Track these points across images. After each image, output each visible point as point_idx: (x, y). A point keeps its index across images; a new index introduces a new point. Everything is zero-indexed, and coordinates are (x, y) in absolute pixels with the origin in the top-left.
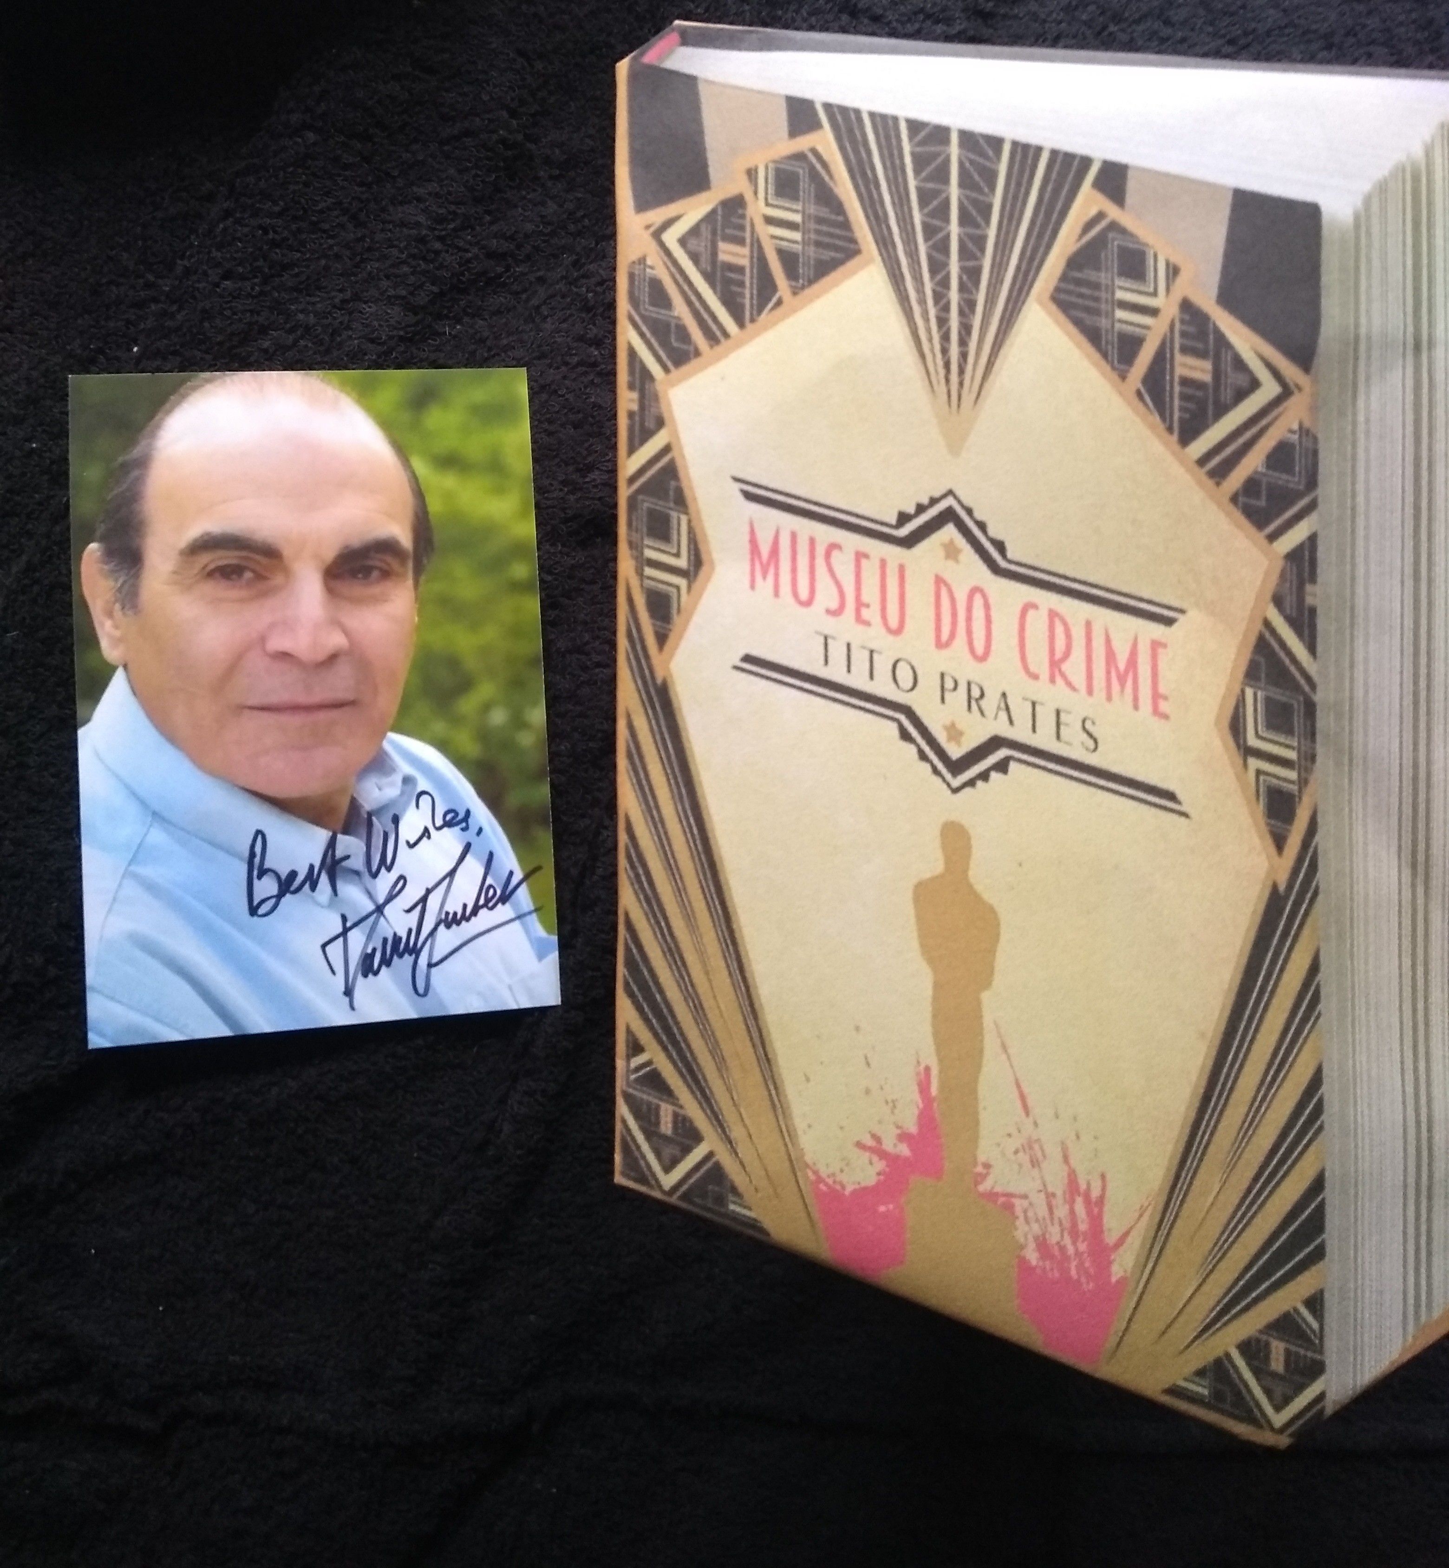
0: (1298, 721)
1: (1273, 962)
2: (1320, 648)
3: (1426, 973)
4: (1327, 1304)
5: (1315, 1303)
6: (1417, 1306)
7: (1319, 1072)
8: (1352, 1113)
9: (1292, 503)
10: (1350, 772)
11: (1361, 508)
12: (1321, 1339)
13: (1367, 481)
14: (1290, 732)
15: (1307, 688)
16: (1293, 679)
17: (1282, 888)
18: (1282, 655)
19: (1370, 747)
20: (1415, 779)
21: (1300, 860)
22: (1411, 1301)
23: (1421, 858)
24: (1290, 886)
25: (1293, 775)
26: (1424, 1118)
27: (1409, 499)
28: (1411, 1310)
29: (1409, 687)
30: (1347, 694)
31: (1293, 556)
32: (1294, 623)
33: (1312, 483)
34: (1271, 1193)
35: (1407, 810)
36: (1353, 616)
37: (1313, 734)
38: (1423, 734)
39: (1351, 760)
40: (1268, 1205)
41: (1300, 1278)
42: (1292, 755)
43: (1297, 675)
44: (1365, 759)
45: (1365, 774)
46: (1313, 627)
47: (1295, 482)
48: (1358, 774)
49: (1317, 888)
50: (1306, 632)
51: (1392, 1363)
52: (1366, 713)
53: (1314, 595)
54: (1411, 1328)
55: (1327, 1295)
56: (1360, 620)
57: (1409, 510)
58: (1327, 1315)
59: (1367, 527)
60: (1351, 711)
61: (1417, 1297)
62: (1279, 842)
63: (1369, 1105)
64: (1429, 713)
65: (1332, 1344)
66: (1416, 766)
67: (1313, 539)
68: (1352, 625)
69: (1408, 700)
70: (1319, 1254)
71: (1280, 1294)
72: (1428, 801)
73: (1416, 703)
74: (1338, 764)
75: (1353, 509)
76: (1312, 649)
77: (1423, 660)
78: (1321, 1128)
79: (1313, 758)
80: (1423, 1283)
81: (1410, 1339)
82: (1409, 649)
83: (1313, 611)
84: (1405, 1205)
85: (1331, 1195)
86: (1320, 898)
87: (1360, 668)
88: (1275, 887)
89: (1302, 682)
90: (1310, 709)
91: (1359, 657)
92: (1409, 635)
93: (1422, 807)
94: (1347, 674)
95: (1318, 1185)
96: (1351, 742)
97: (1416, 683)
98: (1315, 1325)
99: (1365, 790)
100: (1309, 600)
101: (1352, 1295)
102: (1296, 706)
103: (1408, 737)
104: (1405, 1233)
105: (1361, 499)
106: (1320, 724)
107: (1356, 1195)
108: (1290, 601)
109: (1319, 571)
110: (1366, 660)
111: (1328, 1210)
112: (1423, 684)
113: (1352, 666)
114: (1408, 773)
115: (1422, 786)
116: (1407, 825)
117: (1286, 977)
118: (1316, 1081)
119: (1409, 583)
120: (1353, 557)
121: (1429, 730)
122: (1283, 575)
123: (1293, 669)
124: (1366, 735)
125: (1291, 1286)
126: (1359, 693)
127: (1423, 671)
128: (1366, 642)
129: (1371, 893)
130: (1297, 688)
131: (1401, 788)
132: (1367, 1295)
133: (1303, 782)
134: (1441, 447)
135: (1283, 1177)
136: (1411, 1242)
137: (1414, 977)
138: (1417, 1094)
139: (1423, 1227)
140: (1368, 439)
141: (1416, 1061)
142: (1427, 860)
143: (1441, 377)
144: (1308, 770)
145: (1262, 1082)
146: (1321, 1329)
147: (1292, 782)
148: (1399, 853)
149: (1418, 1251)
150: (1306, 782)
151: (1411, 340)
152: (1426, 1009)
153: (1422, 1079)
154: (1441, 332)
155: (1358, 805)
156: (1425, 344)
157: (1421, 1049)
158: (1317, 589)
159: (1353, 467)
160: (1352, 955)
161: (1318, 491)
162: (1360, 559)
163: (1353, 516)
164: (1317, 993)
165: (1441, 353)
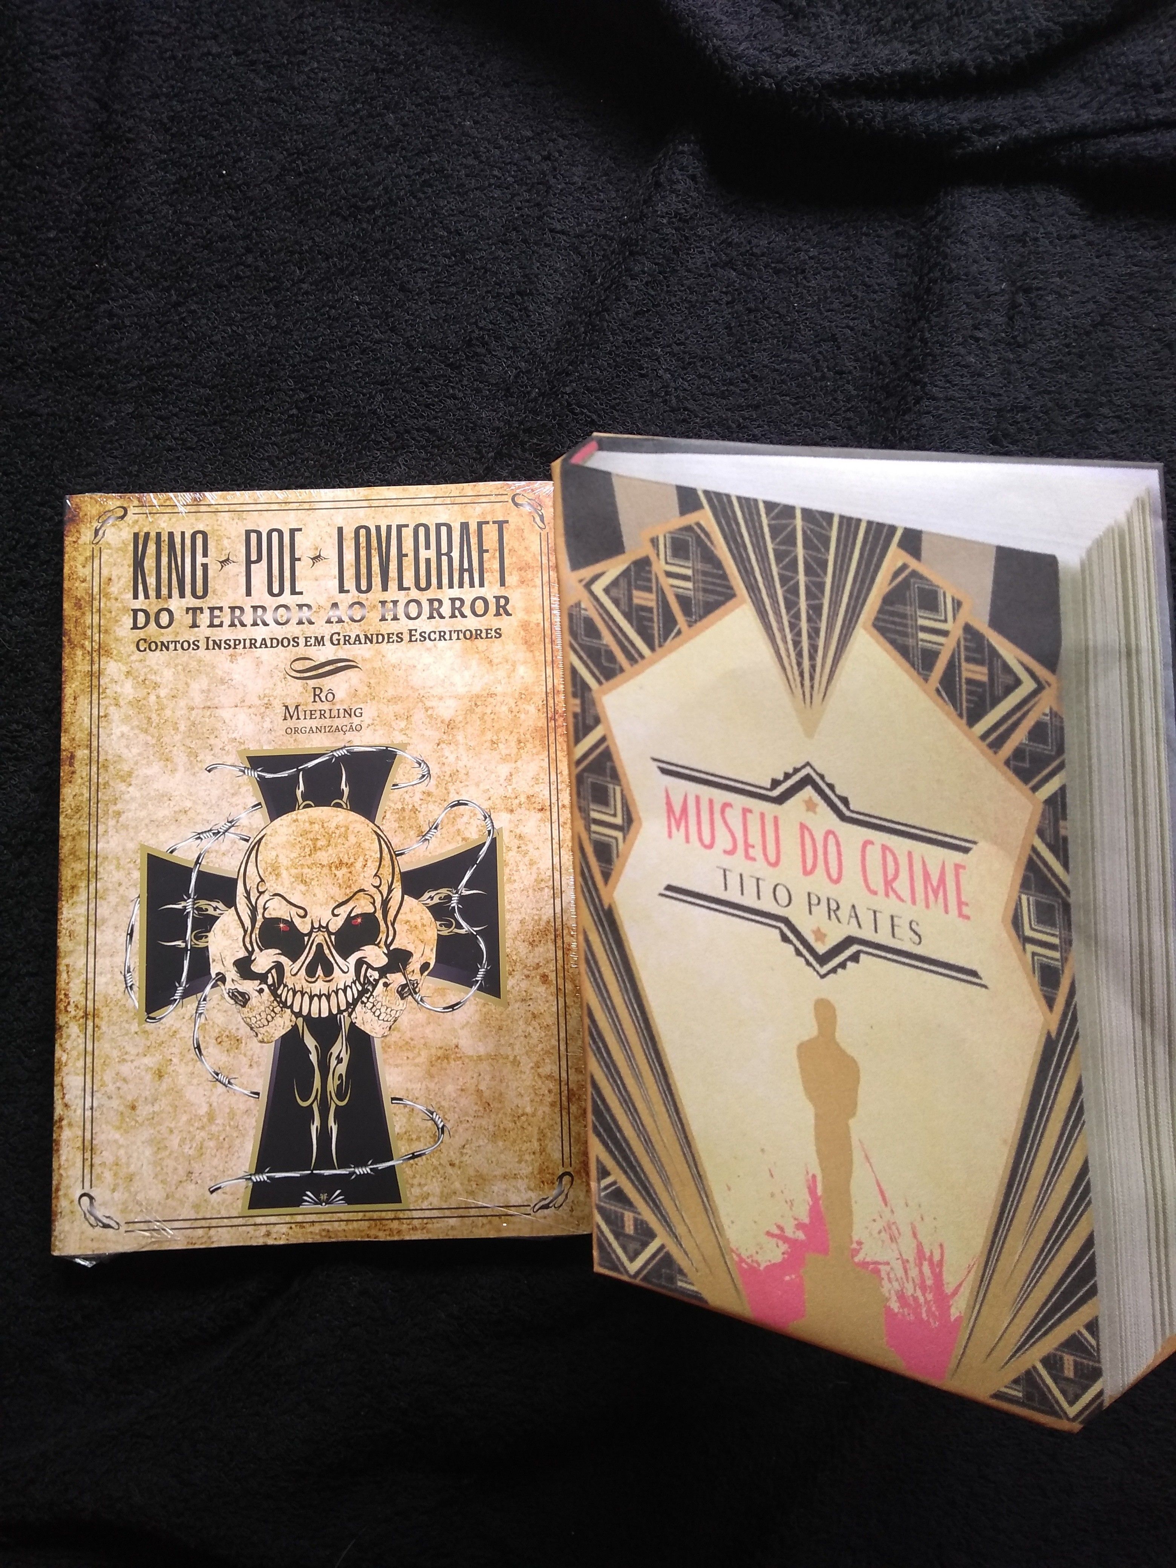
0: (1058, 917)
1: (1051, 1087)
2: (1071, 865)
3: (1155, 1089)
4: (1101, 1327)
5: (1093, 1327)
6: (1163, 1324)
7: (1086, 1162)
8: (1110, 1190)
9: (1048, 765)
10: (1096, 951)
11: (1095, 768)
12: (1098, 1350)
13: (1098, 747)
14: (1053, 925)
15: (1064, 894)
16: (1054, 887)
17: (1054, 1035)
18: (1045, 870)
19: (1109, 933)
20: (1141, 954)
21: (1065, 1014)
22: (1158, 1321)
23: (1147, 1009)
24: (1059, 1033)
25: (1057, 955)
26: (1159, 1192)
27: (1128, 759)
28: (1159, 1327)
29: (1133, 891)
30: (1092, 897)
31: (1050, 802)
32: (1052, 848)
33: (1061, 750)
34: (1058, 1250)
35: (1137, 976)
36: (1093, 843)
37: (1070, 925)
38: (1145, 924)
39: (1096, 943)
40: (1056, 1259)
41: (1081, 1309)
42: (1056, 941)
43: (1057, 885)
44: (1106, 941)
45: (1107, 953)
46: (1066, 851)
47: (1048, 749)
48: (1101, 953)
49: (1078, 1033)
50: (1061, 854)
51: (1148, 1367)
52: (1105, 909)
53: (1066, 828)
54: (1160, 1341)
55: (1100, 1321)
56: (1098, 845)
57: (1129, 768)
58: (1101, 1335)
59: (1100, 780)
60: (1095, 908)
61: (1162, 1317)
62: (1050, 1002)
63: (1122, 1185)
64: (1148, 908)
65: (1106, 1355)
66: (1141, 945)
67: (1063, 789)
68: (1093, 848)
69: (1134, 899)
70: (1093, 1292)
71: (1068, 1322)
72: (1151, 969)
73: (1139, 901)
74: (1088, 945)
75: (1090, 767)
76: (1066, 865)
77: (1143, 870)
78: (1089, 1202)
79: (1070, 943)
80: (1166, 1308)
81: (1160, 1349)
82: (1133, 864)
83: (1065, 839)
84: (1150, 1254)
85: (1099, 1250)
86: (1080, 1040)
87: (1099, 878)
88: (1049, 1034)
89: (1060, 889)
90: (1066, 907)
91: (1099, 870)
92: (1132, 854)
93: (1147, 973)
94: (1091, 883)
95: (1089, 1242)
96: (1096, 930)
97: (1139, 887)
98: (1093, 1342)
99: (1107, 963)
100: (1063, 832)
101: (1117, 1319)
102: (1056, 906)
103: (1135, 925)
104: (1151, 1273)
105: (1095, 760)
106: (1074, 918)
107: (1116, 1248)
108: (1049, 833)
109: (1068, 811)
110: (1104, 873)
111: (1098, 1260)
112: (1143, 888)
113: (1094, 877)
114: (1136, 950)
115: (1146, 958)
116: (1137, 987)
117: (1060, 1097)
118: (1084, 1170)
119: (1131, 818)
120: (1091, 801)
121: (1149, 920)
122: (1043, 815)
123: (1053, 880)
124: (1106, 925)
125: (1075, 1316)
126: (1100, 896)
127: (1143, 878)
128: (1103, 860)
129: (1114, 1034)
130: (1057, 894)
131: (1131, 960)
132: (1128, 1318)
133: (1064, 960)
134: (1149, 723)
135: (1065, 1239)
136: (1156, 1279)
137: (1147, 1092)
138: (1153, 1175)
139: (1164, 1269)
140: (1097, 718)
141: (1151, 1151)
142: (1152, 1010)
143: (1146, 674)
144: (1067, 951)
145: (1048, 1172)
146: (1098, 1345)
147: (1057, 960)
148: (1132, 1006)
149: (1160, 1285)
150: (1066, 959)
151: (1124, 650)
152: (1156, 1114)
153: (1156, 1163)
154: (1144, 643)
155: (1103, 974)
156: (1134, 651)
157: (1154, 1142)
158: (1068, 824)
159: (1089, 738)
160: (1104, 1079)
161: (1065, 756)
162: (1096, 803)
163: (1090, 772)
164: (1081, 1108)
165: (1145, 658)
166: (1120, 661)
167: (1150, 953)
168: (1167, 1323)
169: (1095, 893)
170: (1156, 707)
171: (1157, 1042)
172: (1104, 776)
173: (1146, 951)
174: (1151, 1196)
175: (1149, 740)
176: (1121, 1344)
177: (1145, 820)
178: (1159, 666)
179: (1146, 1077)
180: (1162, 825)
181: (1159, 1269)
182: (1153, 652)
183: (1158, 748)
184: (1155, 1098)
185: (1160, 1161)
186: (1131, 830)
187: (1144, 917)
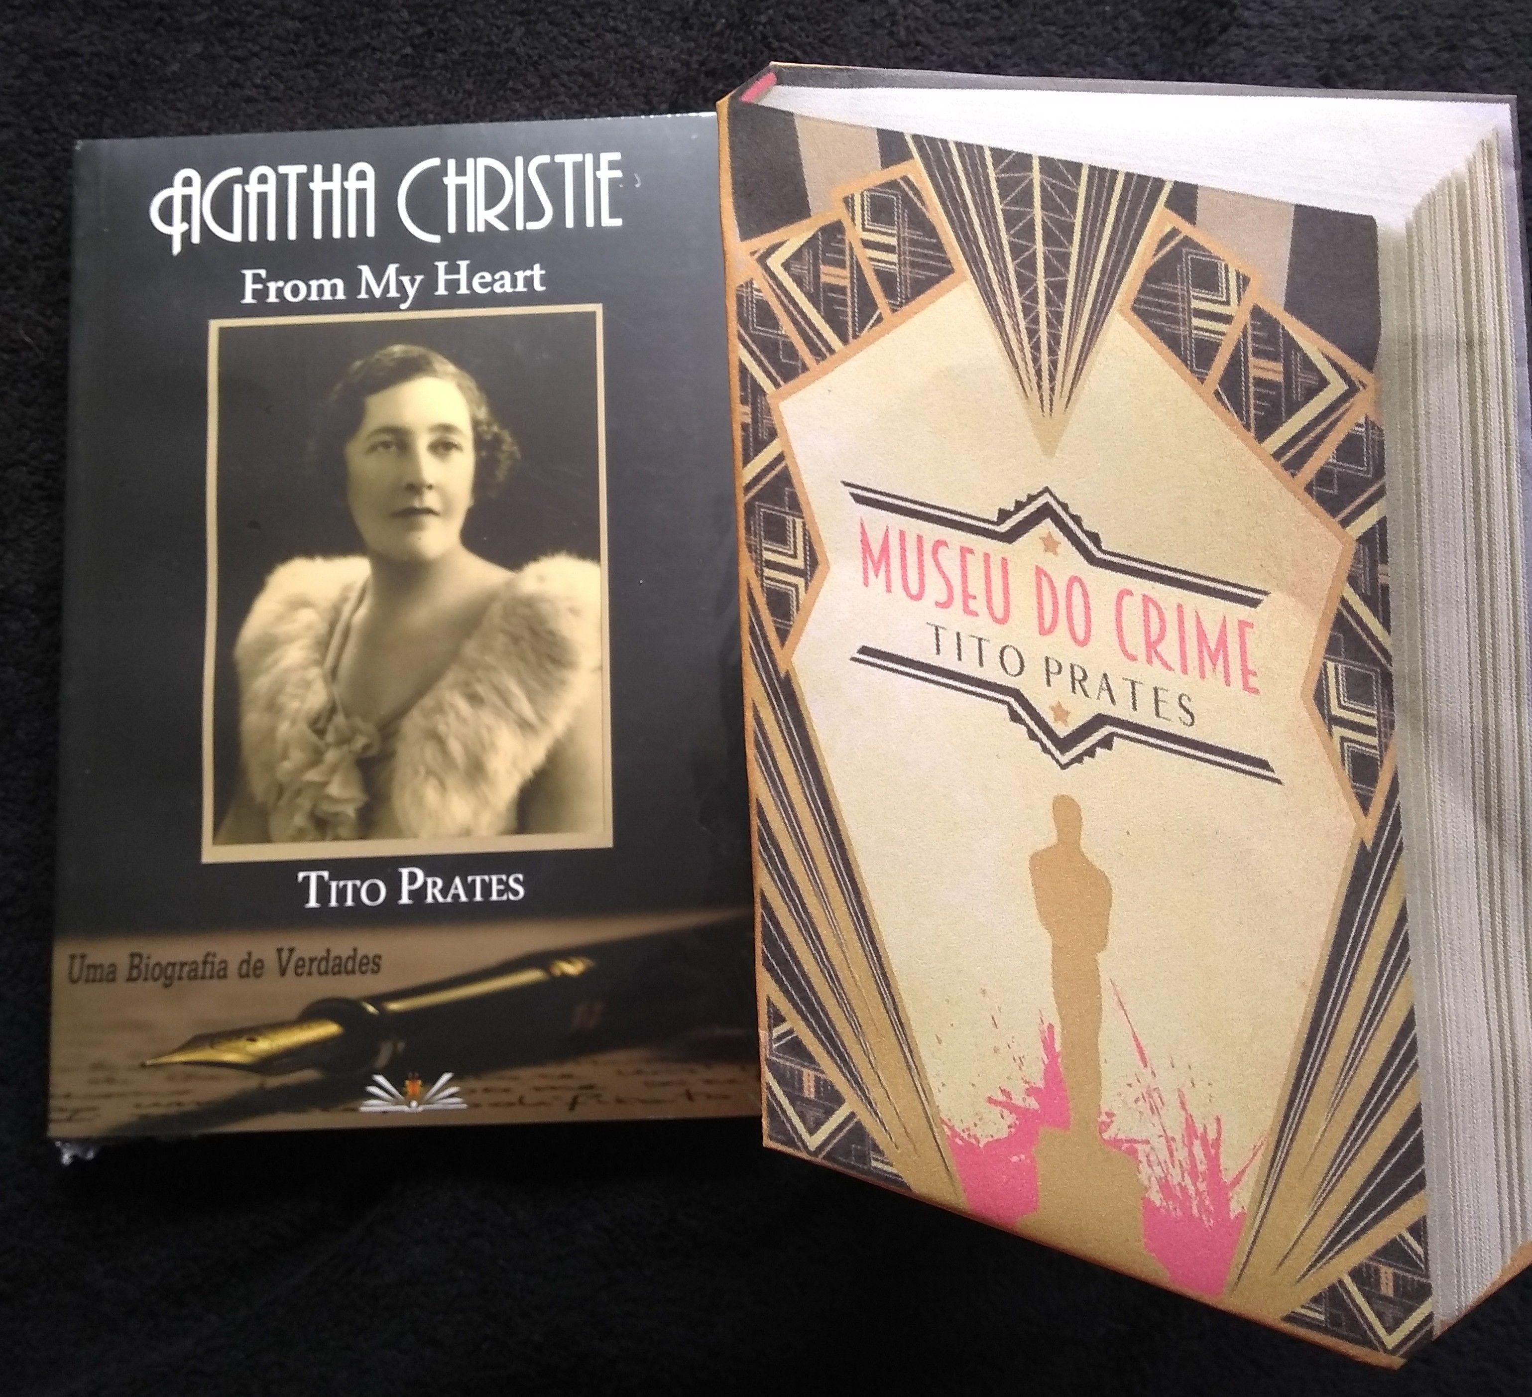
0: (1376, 690)
1: (1365, 914)
2: (1393, 623)
3: (1504, 919)
4: (1429, 1231)
5: (1419, 1230)
6: (1513, 1229)
7: (1411, 1013)
8: (1443, 1050)
9: (1363, 491)
10: (1426, 735)
11: (1425, 495)
12: (1427, 1263)
13: (1430, 467)
14: (1369, 702)
15: (1383, 661)
16: (1371, 652)
17: (1369, 846)
18: (1359, 629)
19: (1444, 713)
20: (1486, 740)
21: (1384, 819)
22: (1507, 1225)
23: (1494, 813)
24: (1376, 844)
25: (1374, 741)
26: (1509, 1054)
27: (1469, 484)
28: (1507, 1233)
29: (1475, 657)
30: (1420, 664)
31: (1365, 539)
32: (1367, 600)
33: (1380, 472)
34: (1373, 1128)
35: (1480, 769)
36: (1422, 593)
37: (1391, 701)
38: (1491, 699)
39: (1426, 725)
40: (1371, 1140)
41: (1404, 1206)
42: (1373, 722)
43: (1374, 648)
44: (1439, 723)
45: (1440, 738)
46: (1386, 604)
47: (1364, 471)
48: (1433, 738)
49: (1401, 843)
50: (1380, 608)
51: (1493, 1284)
52: (1438, 681)
53: (1387, 575)
54: (1509, 1251)
55: (1428, 1221)
56: (1429, 596)
57: (1469, 495)
58: (1430, 1240)
59: (1431, 512)
60: (1424, 679)
61: (1513, 1219)
62: (1365, 803)
63: (1459, 1043)
64: (1495, 679)
65: (1436, 1268)
66: (1486, 729)
67: (1382, 522)
68: (1422, 601)
69: (1476, 667)
70: (1420, 1184)
71: (1386, 1222)
72: (1498, 760)
73: (1483, 670)
74: (1415, 728)
75: (1418, 495)
76: (1386, 624)
77: (1488, 630)
78: (1416, 1065)
79: (1391, 725)
80: (1518, 1207)
81: (1509, 1261)
82: (1474, 622)
83: (1385, 589)
84: (1496, 1135)
85: (1427, 1127)
86: (1405, 851)
87: (1431, 639)
88: (1363, 844)
89: (1379, 654)
90: (1387, 678)
91: (1430, 629)
92: (1474, 609)
93: (1493, 765)
94: (1419, 646)
95: (1415, 1119)
96: (1425, 709)
97: (1482, 652)
98: (1420, 1251)
99: (1440, 751)
100: (1382, 579)
101: (1452, 1220)
102: (1374, 676)
103: (1477, 702)
104: (1497, 1161)
105: (1424, 485)
106: (1396, 692)
107: (1451, 1127)
108: (1363, 581)
109: (1389, 553)
110: (1436, 633)
111: (1426, 1142)
112: (1489, 653)
113: (1423, 638)
114: (1479, 733)
115: (1492, 746)
116: (1480, 783)
117: (1377, 928)
118: (1409, 1023)
119: (1472, 561)
120: (1419, 539)
121: (1496, 695)
122: (1356, 557)
123: (1369, 643)
124: (1438, 701)
125: (1396, 1214)
126: (1431, 663)
127: (1489, 641)
128: (1435, 616)
129: (1450, 845)
130: (1375, 661)
131: (1473, 748)
132: (1466, 1219)
133: (1383, 747)
134: (1496, 436)
135: (1383, 1114)
136: (1504, 1169)
137: (1493, 924)
138: (1501, 1031)
139: (1514, 1155)
140: (1428, 430)
141: (1499, 1001)
142: (1500, 814)
143: (1492, 371)
144: (1388, 736)
145: (1360, 1026)
146: (1426, 1254)
147: (1374, 747)
148: (1474, 809)
149: (1510, 1177)
150: (1387, 746)
151: (1463, 339)
152: (1506, 951)
153: (1506, 1017)
154: (1490, 331)
155: (1435, 766)
156: (1476, 341)
157: (1503, 989)
158: (1388, 569)
159: (1417, 456)
160: (1436, 904)
161: (1386, 479)
162: (1427, 540)
163: (1419, 501)
164: (1406, 941)
165: (1491, 350)
166: (1458, 354)
167: (1498, 738)
168: (1519, 1227)
169: (1424, 661)
170: (1506, 415)
171: (1506, 857)
172: (1436, 506)
173: (1492, 737)
174: (1498, 1059)
175: (1497, 459)
176: (1457, 1253)
177: (1491, 563)
178: (1510, 362)
179: (1492, 902)
180: (1513, 571)
181: (1508, 1156)
182: (1503, 343)
183: (1508, 469)
184: (1505, 930)
185: (1510, 1013)
186: (1472, 576)
187: (1490, 691)
